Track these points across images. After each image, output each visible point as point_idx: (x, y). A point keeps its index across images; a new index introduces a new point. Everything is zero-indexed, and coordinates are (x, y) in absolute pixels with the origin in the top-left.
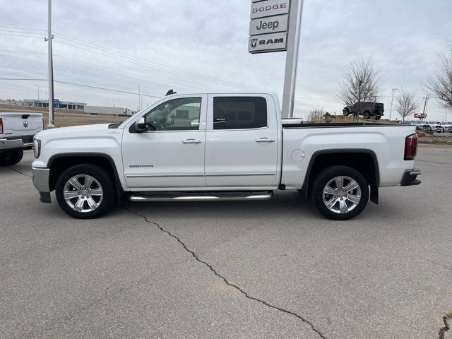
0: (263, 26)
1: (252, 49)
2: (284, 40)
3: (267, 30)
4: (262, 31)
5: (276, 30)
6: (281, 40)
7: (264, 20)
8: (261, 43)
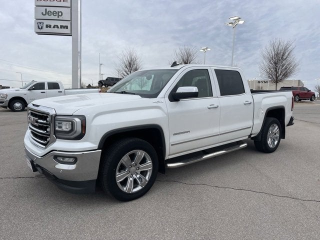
0: (47, 13)
1: (39, 31)
2: (69, 27)
3: (52, 17)
4: (47, 17)
5: (60, 18)
6: (67, 27)
7: (49, 9)
8: (47, 26)
